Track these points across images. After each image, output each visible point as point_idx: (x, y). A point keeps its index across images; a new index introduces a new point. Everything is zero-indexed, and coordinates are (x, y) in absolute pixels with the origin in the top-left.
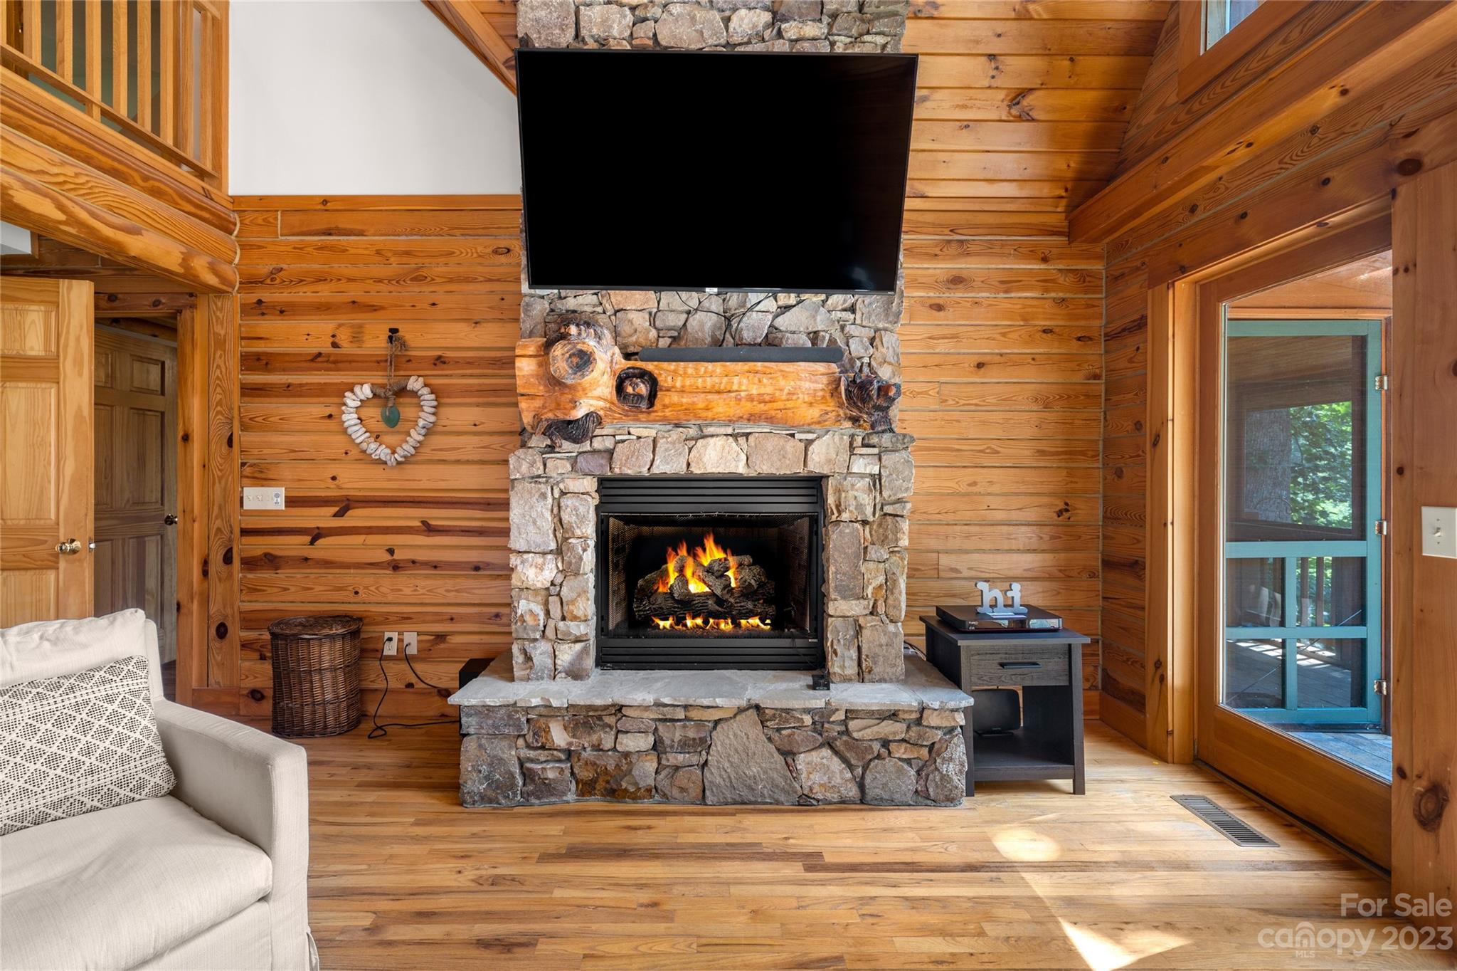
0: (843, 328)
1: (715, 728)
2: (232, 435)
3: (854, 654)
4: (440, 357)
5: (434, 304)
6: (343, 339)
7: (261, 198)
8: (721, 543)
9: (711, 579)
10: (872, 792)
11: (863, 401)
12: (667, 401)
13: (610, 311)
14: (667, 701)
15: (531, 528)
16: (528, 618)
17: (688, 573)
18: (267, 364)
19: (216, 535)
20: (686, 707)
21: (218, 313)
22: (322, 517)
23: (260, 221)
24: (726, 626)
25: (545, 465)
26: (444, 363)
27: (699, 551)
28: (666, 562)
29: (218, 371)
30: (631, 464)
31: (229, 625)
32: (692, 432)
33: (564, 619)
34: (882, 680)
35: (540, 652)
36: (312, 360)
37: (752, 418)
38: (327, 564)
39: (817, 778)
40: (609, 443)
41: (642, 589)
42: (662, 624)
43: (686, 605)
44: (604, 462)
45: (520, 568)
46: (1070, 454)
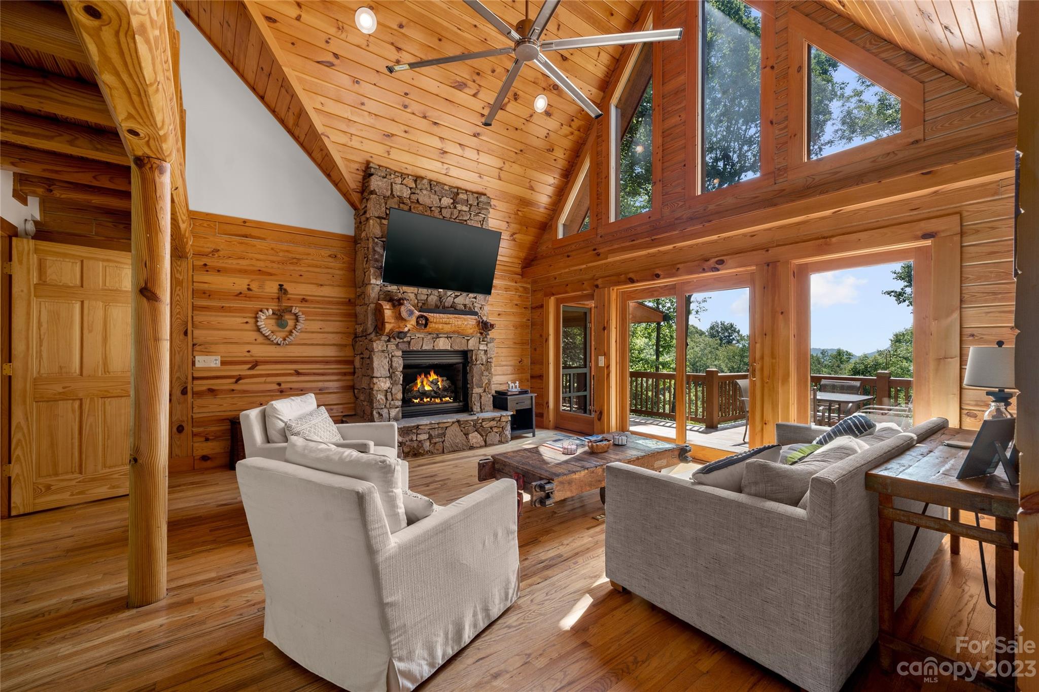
0: (473, 304)
1: (446, 429)
2: (187, 329)
3: (479, 404)
4: (304, 299)
5: (301, 275)
6: (254, 286)
7: (207, 214)
8: (436, 373)
9: (432, 385)
10: (489, 442)
11: (486, 328)
12: (431, 326)
13: (402, 292)
14: (433, 422)
15: (382, 369)
16: (381, 401)
17: (425, 383)
18: (209, 296)
19: (176, 380)
20: (438, 424)
21: (178, 268)
22: (242, 370)
23: (205, 225)
24: (438, 401)
25: (387, 346)
26: (306, 301)
27: (428, 376)
28: (417, 380)
29: (178, 297)
30: (415, 347)
31: (184, 425)
32: (435, 336)
33: (392, 400)
34: (487, 412)
35: (385, 412)
36: (236, 296)
37: (454, 332)
38: (245, 392)
39: (474, 440)
40: (409, 339)
41: (408, 389)
42: (415, 401)
43: (424, 394)
44: (407, 346)
45: (378, 383)
46: (522, 344)
